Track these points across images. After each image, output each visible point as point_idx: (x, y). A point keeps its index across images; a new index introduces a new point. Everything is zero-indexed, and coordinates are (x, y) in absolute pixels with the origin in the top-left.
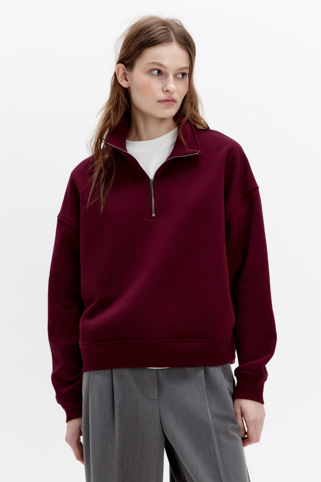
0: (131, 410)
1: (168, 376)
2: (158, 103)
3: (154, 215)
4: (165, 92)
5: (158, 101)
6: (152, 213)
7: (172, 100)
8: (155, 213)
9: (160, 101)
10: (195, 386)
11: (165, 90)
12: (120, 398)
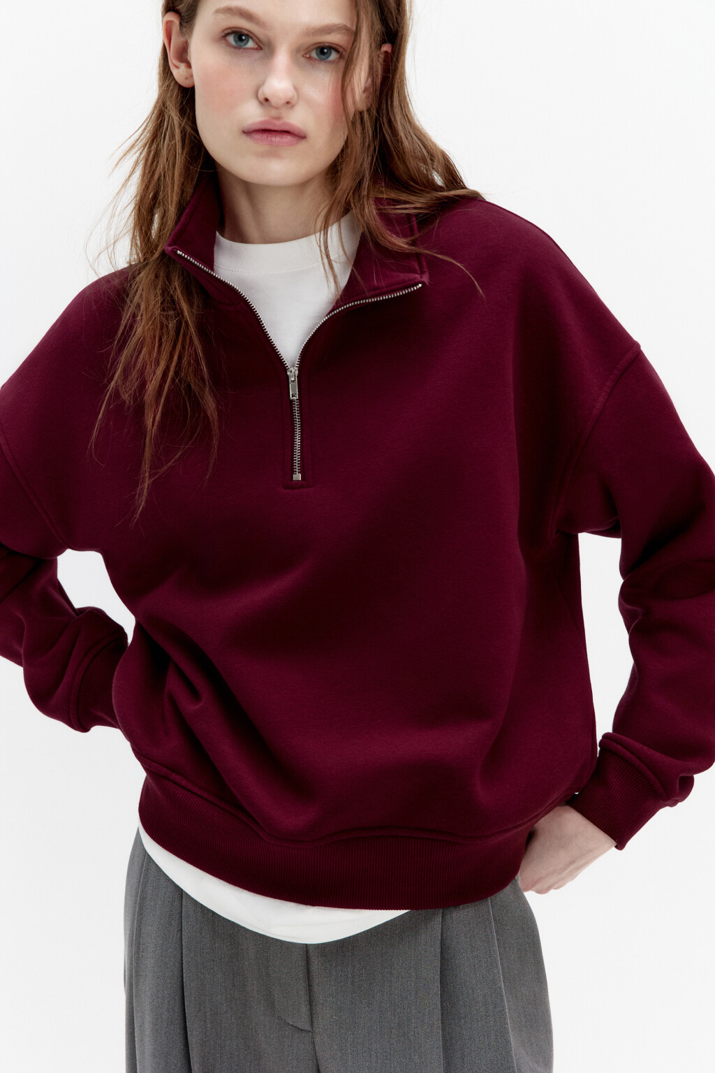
0: (238, 1055)
1: (335, 967)
2: (244, 137)
3: (298, 477)
4: (264, 103)
5: (244, 132)
6: (293, 472)
7: (286, 128)
8: (302, 472)
9: (248, 132)
10: (413, 1007)
11: (261, 98)
12: (205, 1022)
